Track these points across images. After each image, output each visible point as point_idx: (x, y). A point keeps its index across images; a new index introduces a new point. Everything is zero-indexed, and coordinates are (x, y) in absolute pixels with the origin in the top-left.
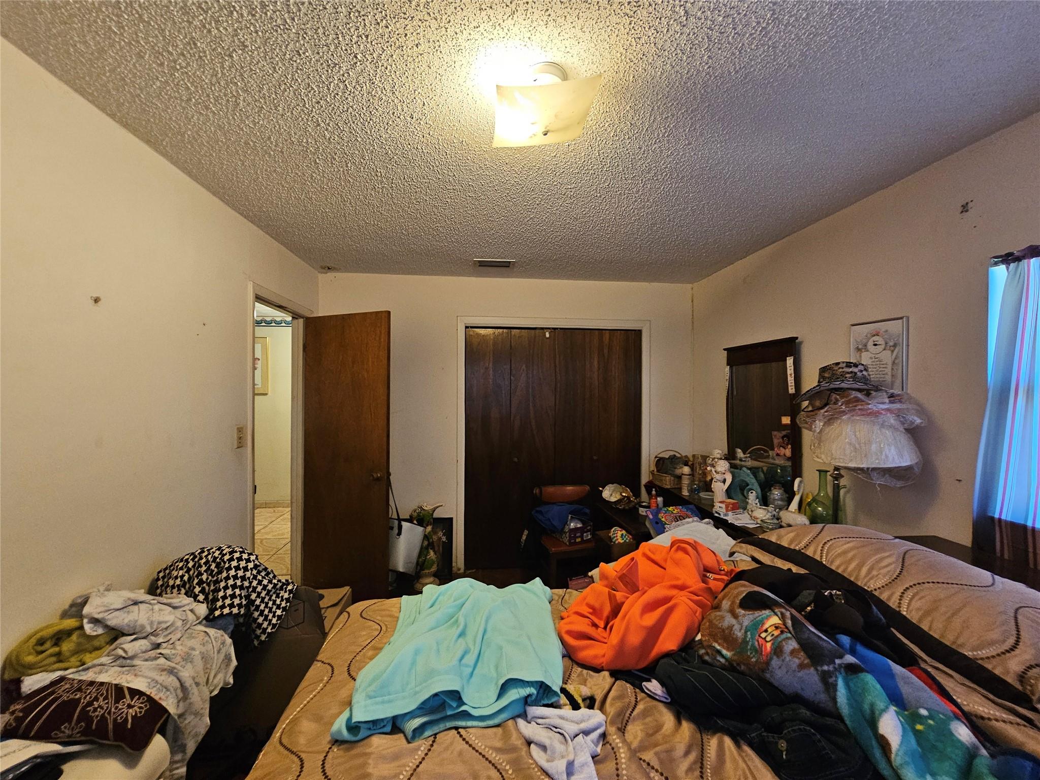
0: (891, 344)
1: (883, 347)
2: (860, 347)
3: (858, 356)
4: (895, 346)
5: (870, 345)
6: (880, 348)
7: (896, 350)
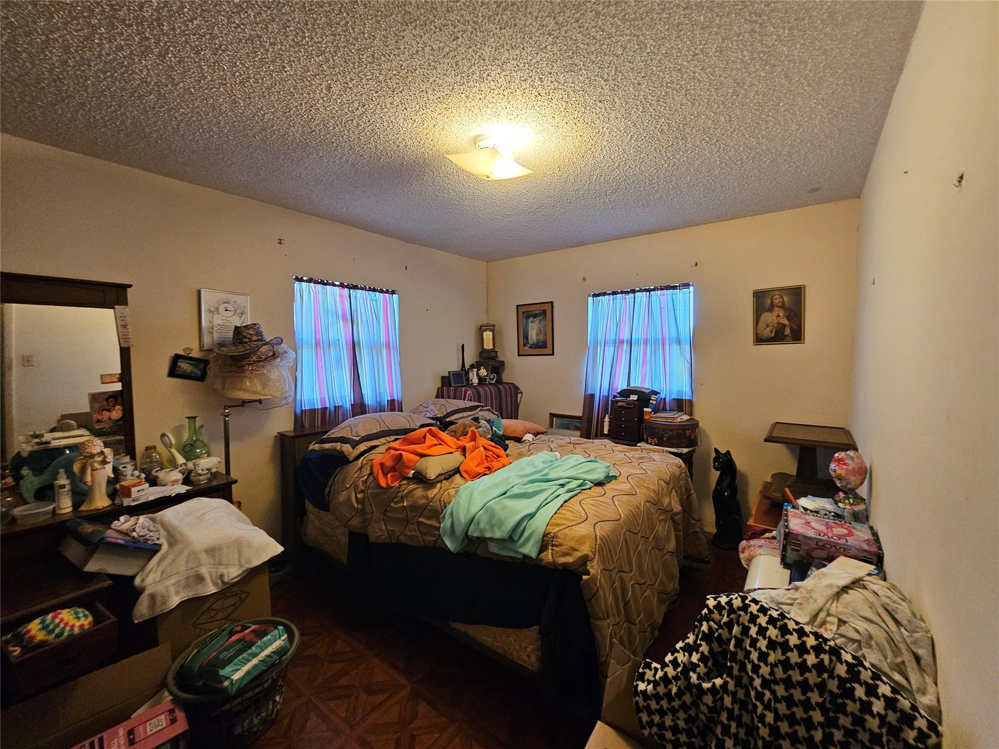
0: (239, 311)
1: (233, 312)
2: (212, 309)
3: (210, 317)
4: (242, 313)
5: (222, 309)
6: (229, 314)
7: (243, 317)
